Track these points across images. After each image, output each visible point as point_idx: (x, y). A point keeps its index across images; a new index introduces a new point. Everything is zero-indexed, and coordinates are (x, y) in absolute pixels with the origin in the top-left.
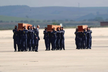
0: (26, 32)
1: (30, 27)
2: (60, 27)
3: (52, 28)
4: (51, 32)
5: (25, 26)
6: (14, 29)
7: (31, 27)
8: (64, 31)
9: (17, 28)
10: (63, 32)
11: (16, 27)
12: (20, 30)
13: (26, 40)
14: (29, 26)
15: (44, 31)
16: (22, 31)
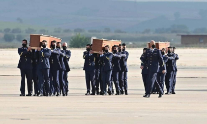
0: (47, 53)
1: (55, 44)
2: (118, 45)
3: (103, 46)
4: (99, 55)
5: (43, 41)
6: (21, 46)
7: (58, 43)
8: (127, 53)
9: (28, 46)
10: (125, 55)
11: (24, 42)
12: (33, 50)
13: (49, 71)
14: (54, 42)
15: (85, 53)
16: (38, 51)
